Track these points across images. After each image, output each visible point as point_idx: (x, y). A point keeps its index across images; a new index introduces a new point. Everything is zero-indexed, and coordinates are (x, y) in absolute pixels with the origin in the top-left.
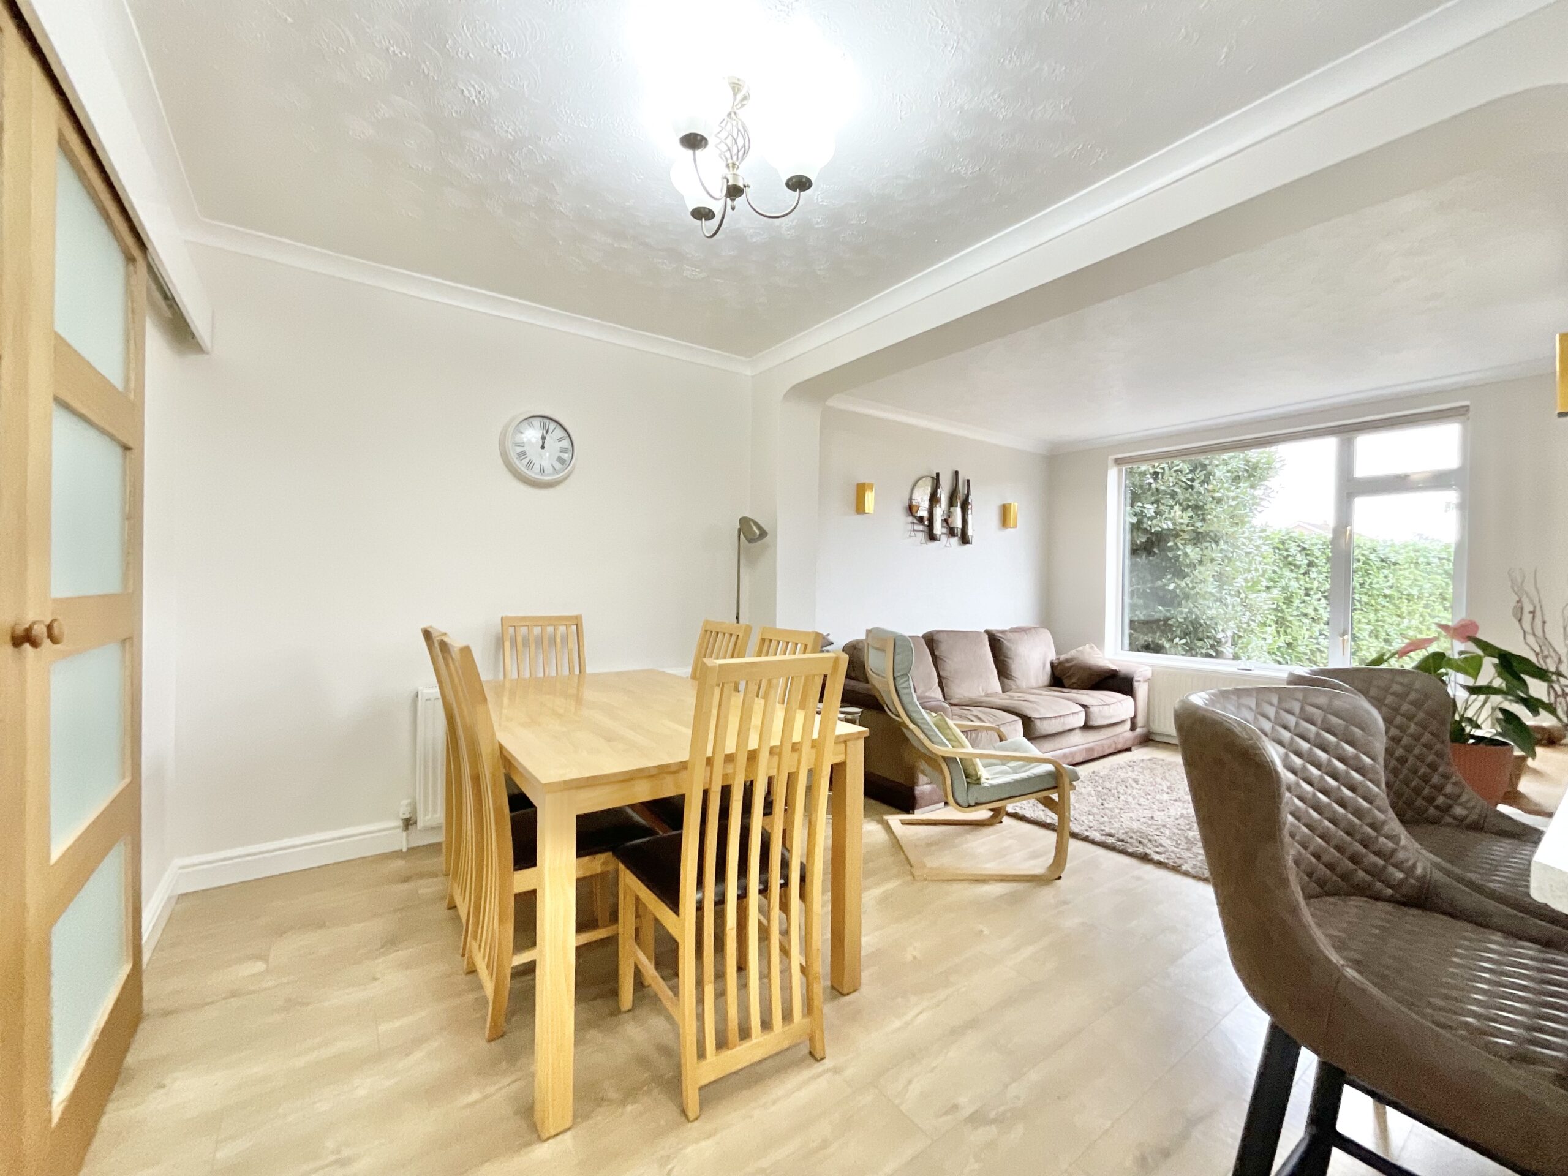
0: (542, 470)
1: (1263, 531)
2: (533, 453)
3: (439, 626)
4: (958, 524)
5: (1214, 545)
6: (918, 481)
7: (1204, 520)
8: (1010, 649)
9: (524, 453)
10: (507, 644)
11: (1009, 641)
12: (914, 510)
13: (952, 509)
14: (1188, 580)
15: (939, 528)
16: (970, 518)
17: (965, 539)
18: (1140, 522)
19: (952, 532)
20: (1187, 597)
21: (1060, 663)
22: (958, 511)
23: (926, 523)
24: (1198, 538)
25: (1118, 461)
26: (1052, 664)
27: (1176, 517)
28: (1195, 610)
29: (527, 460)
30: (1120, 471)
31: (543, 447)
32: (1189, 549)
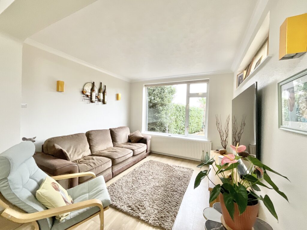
1: (174, 104)
4: (102, 98)
5: (165, 107)
6: (86, 83)
7: (163, 101)
8: (116, 134)
11: (116, 131)
12: (84, 93)
13: (99, 93)
14: (160, 114)
15: (94, 99)
16: (106, 97)
17: (104, 102)
18: (151, 101)
19: (99, 100)
20: (160, 118)
21: (130, 136)
22: (101, 95)
23: (90, 97)
24: (162, 105)
25: (145, 86)
26: (129, 136)
27: (158, 100)
28: (161, 121)
30: (146, 88)
32: (160, 107)
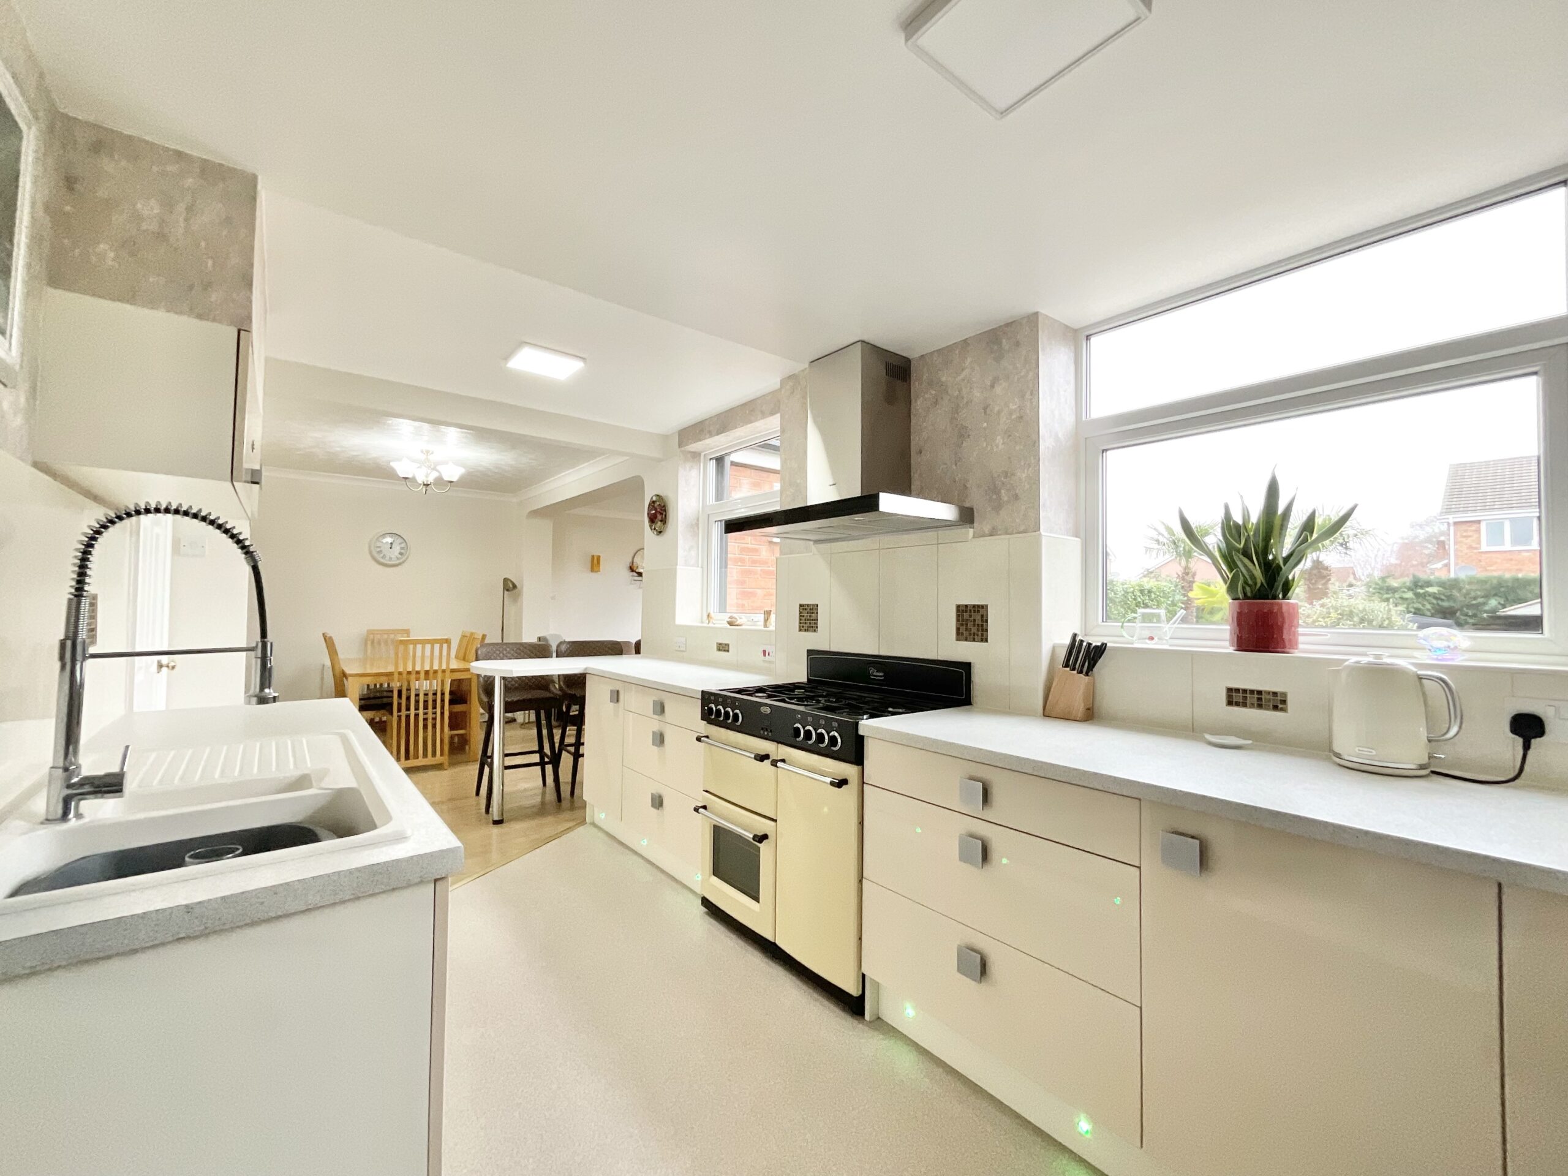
0: (391, 559)
2: (386, 550)
3: (330, 634)
6: (637, 552)
9: (381, 551)
10: (369, 643)
29: (382, 555)
31: (391, 548)
